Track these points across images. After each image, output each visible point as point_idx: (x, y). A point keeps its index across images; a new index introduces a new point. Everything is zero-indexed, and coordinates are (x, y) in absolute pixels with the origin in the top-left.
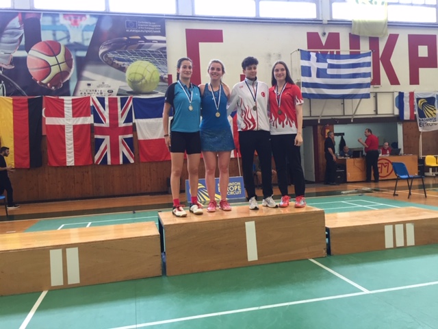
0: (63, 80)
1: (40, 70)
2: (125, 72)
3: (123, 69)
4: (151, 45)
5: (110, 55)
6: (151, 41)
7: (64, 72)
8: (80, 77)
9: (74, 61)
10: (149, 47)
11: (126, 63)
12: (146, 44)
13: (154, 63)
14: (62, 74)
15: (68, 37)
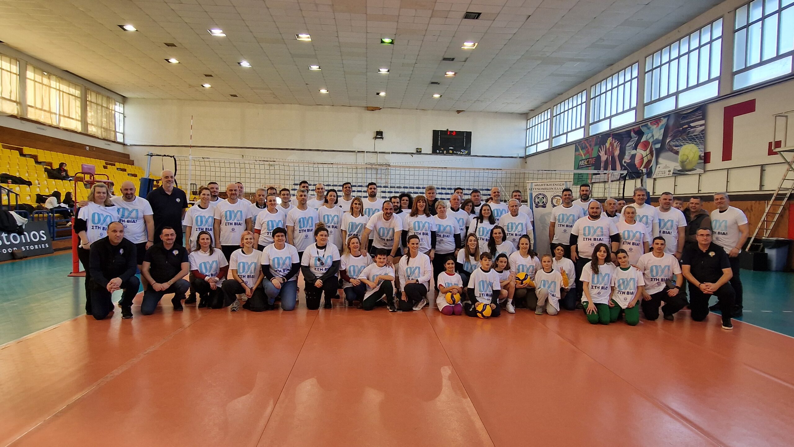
0: (649, 166)
1: (639, 161)
2: (678, 155)
3: (677, 153)
4: (696, 130)
5: (672, 143)
6: (695, 127)
7: (650, 160)
8: (657, 163)
9: (654, 152)
10: (693, 132)
11: (679, 148)
12: (692, 130)
13: (697, 144)
14: (649, 162)
15: (653, 136)
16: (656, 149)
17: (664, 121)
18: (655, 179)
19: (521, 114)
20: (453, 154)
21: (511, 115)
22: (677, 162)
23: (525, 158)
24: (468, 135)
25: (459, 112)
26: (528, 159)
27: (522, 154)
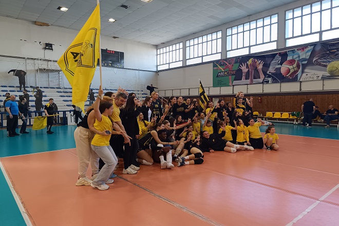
0: (295, 74)
1: (286, 72)
2: (327, 67)
5: (319, 61)
7: (297, 71)
8: (303, 72)
9: (301, 66)
11: (327, 63)
14: (295, 72)
15: (299, 57)
16: (303, 65)
17: (311, 48)
18: (301, 82)
19: (154, 45)
20: (112, 66)
21: (147, 44)
22: (326, 71)
23: (157, 72)
24: (122, 54)
25: (115, 37)
26: (160, 73)
27: (155, 69)
